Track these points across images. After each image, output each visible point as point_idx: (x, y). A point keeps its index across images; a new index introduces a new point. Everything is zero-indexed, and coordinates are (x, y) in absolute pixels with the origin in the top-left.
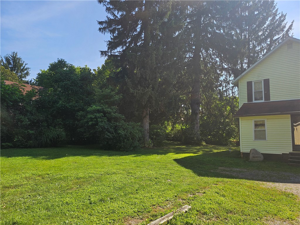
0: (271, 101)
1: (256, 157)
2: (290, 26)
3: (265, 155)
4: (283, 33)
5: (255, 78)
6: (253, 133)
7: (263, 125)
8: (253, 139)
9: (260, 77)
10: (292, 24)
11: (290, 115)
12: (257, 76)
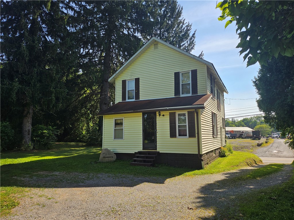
0: (140, 100)
1: (108, 157)
2: (193, 35)
3: (118, 154)
4: (187, 40)
5: (128, 77)
6: (113, 132)
7: (121, 124)
8: (113, 138)
9: (133, 76)
10: (195, 33)
11: (141, 113)
12: (130, 75)
